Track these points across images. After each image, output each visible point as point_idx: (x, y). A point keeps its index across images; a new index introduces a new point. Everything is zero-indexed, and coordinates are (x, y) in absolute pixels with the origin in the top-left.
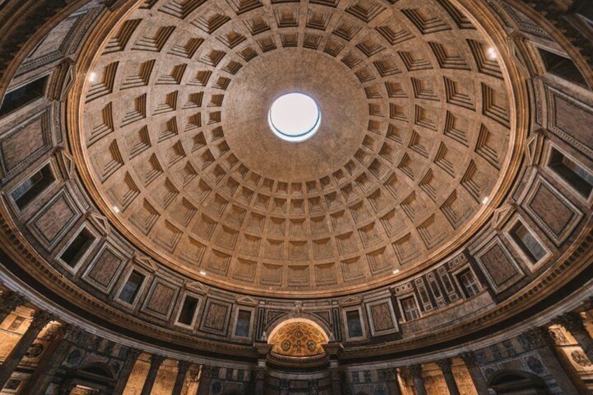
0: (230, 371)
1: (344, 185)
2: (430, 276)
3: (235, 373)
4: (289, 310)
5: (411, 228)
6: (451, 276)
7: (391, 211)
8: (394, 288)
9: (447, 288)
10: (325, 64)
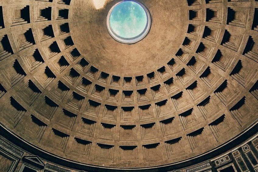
2: (246, 148)
5: (224, 111)
7: (207, 99)
8: (214, 161)
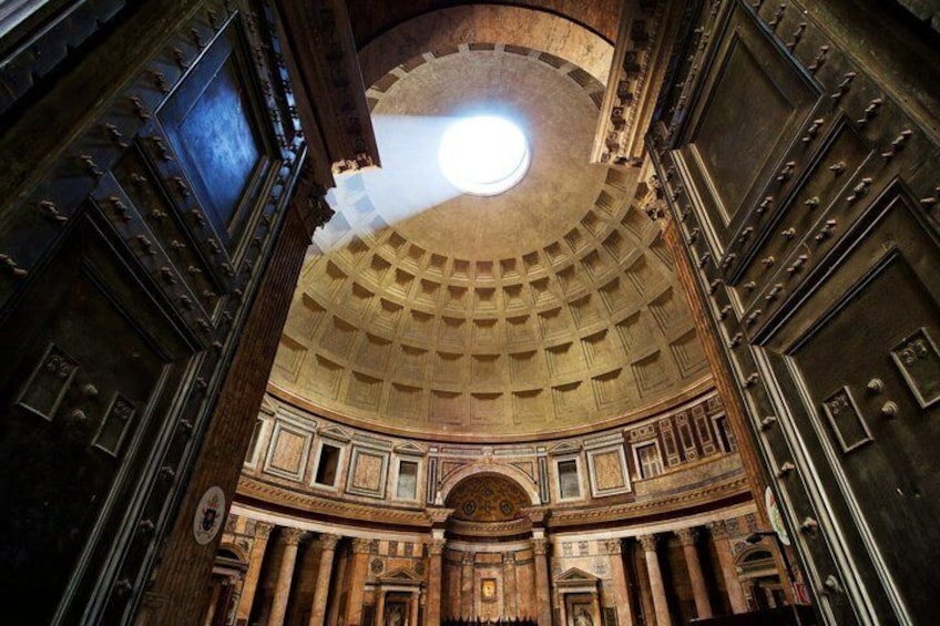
0: (394, 545)
1: (562, 268)
2: (681, 418)
3: (401, 547)
4: (474, 460)
5: (661, 344)
6: (709, 421)
7: (635, 315)
8: (629, 432)
9: (703, 436)
10: (541, 76)
